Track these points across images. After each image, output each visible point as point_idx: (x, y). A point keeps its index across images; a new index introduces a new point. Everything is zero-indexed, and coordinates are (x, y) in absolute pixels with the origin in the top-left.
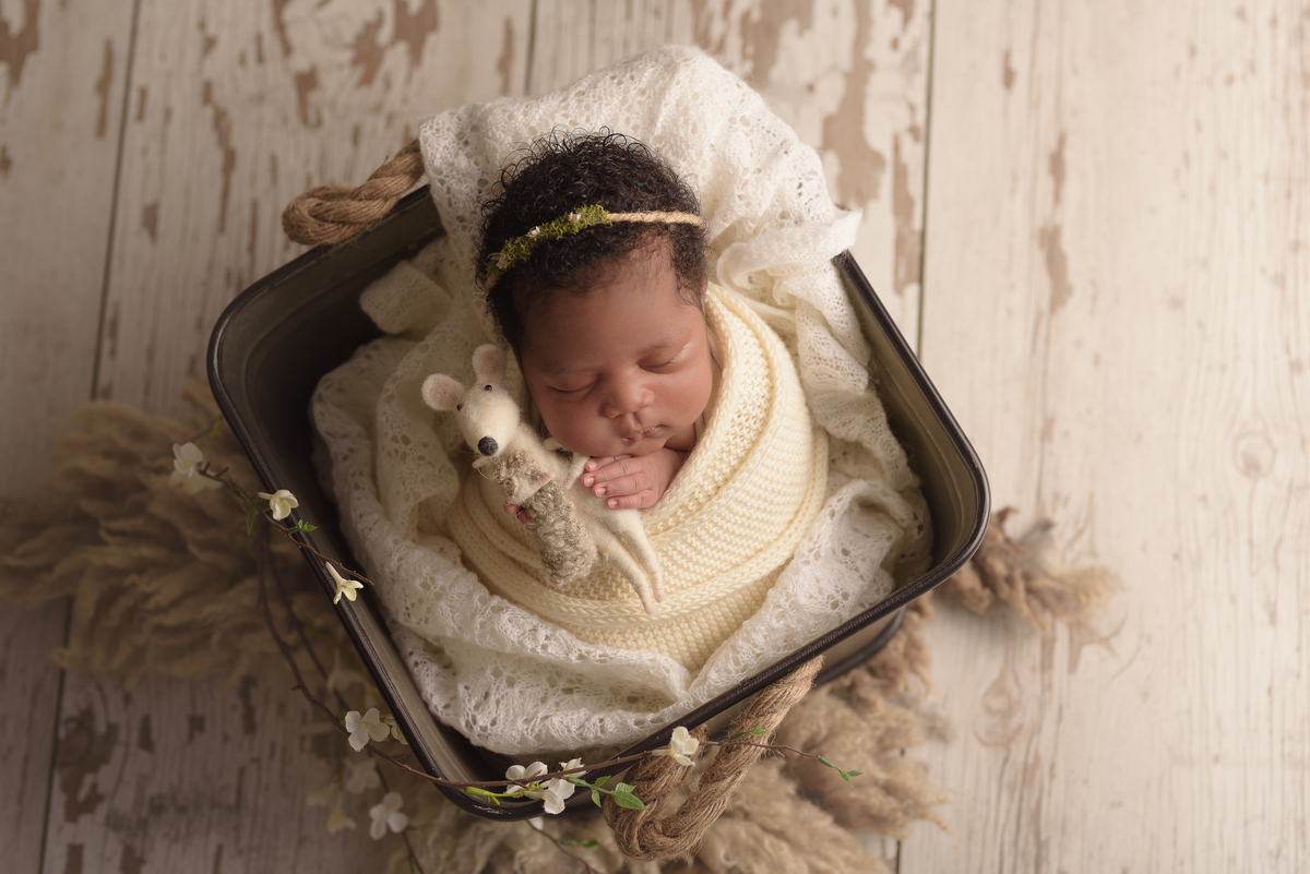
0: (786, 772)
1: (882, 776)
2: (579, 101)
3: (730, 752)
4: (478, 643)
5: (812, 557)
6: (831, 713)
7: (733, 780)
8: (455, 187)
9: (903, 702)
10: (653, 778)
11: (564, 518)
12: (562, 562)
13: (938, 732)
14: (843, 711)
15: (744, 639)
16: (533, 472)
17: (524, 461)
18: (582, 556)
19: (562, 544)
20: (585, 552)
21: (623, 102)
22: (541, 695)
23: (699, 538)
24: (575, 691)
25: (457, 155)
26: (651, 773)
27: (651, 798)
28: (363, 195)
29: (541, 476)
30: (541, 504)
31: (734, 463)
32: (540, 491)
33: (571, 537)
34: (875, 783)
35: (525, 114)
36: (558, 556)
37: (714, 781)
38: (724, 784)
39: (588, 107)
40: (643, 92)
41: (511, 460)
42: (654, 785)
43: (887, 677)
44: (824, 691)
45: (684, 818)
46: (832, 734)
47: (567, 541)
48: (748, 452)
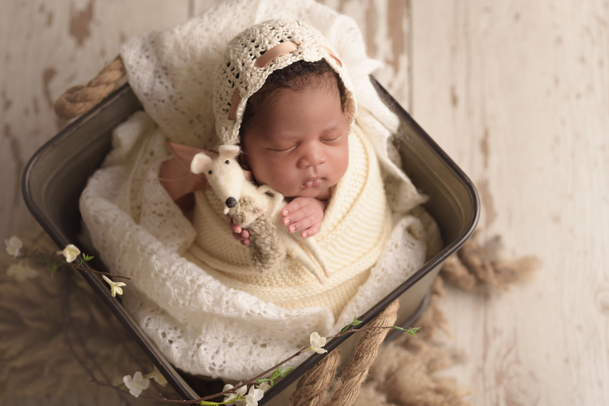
0: (378, 389)
1: (433, 385)
2: (209, 18)
3: (357, 360)
4: (225, 313)
5: (393, 247)
6: (397, 355)
7: (361, 375)
8: (141, 76)
9: (435, 344)
10: (314, 382)
11: (270, 235)
12: (268, 259)
13: (457, 358)
14: (404, 353)
15: (361, 296)
16: (254, 209)
17: (250, 202)
18: (279, 256)
19: (268, 249)
20: (280, 255)
21: (235, 14)
22: (249, 350)
23: (335, 247)
24: (267, 345)
25: (140, 57)
26: (313, 379)
27: (315, 393)
28: (93, 84)
29: (258, 210)
30: (257, 228)
31: (352, 201)
32: (257, 219)
33: (274, 245)
34: (429, 389)
35: (180, 29)
36: (265, 255)
37: (350, 378)
38: (356, 378)
39: (214, 20)
40: (244, 8)
41: (242, 202)
42: (315, 385)
43: (426, 333)
44: (391, 345)
45: (337, 402)
46: (401, 366)
47: (271, 248)
48: (359, 195)
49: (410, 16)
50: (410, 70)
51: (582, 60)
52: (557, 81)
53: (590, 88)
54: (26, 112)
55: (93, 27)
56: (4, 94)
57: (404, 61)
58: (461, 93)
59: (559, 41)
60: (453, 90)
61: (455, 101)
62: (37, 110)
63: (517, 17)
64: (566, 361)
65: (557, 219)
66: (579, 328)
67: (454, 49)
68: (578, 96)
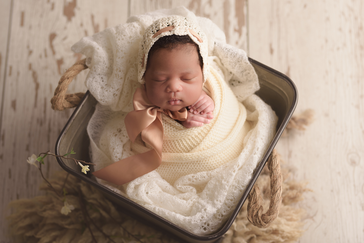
49: (247, 5)
50: (248, 34)
51: (340, 29)
52: (326, 41)
53: (345, 45)
54: (41, 57)
55: (76, 11)
56: (28, 47)
57: (244, 29)
58: (275, 47)
59: (328, 19)
60: (271, 45)
61: (272, 51)
62: (46, 56)
63: (305, 6)
64: (332, 191)
65: (327, 115)
66: (339, 173)
67: (271, 24)
68: (338, 49)
